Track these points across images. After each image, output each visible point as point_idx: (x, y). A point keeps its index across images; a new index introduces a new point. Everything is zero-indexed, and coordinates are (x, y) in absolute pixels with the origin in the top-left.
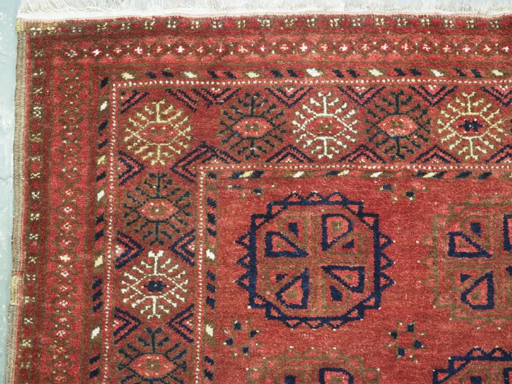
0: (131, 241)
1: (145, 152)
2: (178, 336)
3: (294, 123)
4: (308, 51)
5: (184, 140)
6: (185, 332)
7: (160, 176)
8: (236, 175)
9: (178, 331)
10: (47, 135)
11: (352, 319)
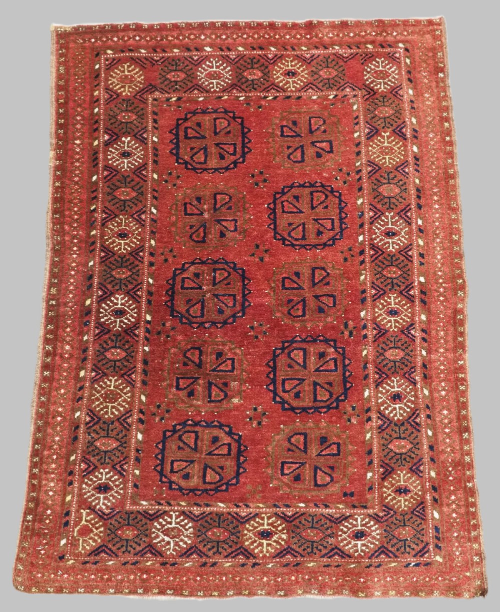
0: (113, 132)
1: (120, 88)
2: (138, 179)
3: (198, 73)
4: (205, 38)
5: (141, 83)
6: (143, 177)
7: (127, 100)
8: (168, 100)
9: (139, 177)
10: (67, 81)
11: (231, 169)
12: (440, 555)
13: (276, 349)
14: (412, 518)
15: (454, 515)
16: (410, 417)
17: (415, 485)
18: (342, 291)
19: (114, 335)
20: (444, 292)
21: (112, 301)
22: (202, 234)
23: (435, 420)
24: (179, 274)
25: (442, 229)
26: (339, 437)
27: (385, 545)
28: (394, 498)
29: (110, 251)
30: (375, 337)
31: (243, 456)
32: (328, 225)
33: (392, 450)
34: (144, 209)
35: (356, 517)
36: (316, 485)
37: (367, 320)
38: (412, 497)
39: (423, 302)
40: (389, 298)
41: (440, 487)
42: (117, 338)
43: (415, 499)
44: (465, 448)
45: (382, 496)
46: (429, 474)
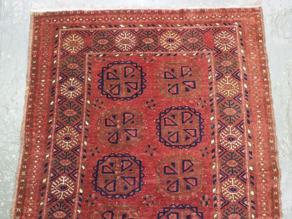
0: (64, 75)
1: (69, 49)
2: (78, 104)
3: (116, 40)
4: (121, 20)
5: (82, 46)
6: (81, 103)
7: (74, 56)
8: (98, 56)
9: (79, 102)
10: (39, 44)
11: (134, 98)
13: (160, 212)
18: (201, 176)
19: (59, 202)
20: (265, 177)
21: (59, 180)
22: (116, 138)
24: (101, 163)
25: (264, 136)
29: (59, 149)
30: (222, 206)
32: (193, 133)
34: (81, 122)
37: (217, 194)
39: (252, 183)
40: (231, 180)
42: (61, 204)
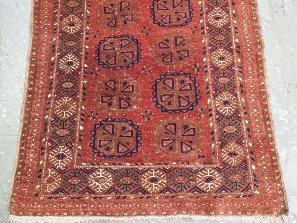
12: (258, 190)
13: (157, 79)
14: (239, 169)
15: (265, 167)
16: (235, 114)
17: (240, 151)
18: (192, 48)
19: (67, 75)
20: (250, 46)
21: (66, 58)
22: (114, 23)
23: (249, 115)
24: (102, 43)
25: (247, 14)
26: (194, 125)
27: (225, 185)
28: (228, 158)
29: (65, 33)
30: (212, 72)
31: (140, 137)
32: (183, 15)
33: (225, 132)
34: (83, 11)
35: (206, 169)
36: (182, 152)
37: (207, 63)
38: (239, 158)
39: (238, 52)
40: (219, 51)
41: (255, 151)
42: (68, 77)
43: (240, 159)
44: (268, 129)
45: (221, 157)
46: (248, 144)
